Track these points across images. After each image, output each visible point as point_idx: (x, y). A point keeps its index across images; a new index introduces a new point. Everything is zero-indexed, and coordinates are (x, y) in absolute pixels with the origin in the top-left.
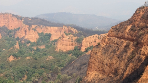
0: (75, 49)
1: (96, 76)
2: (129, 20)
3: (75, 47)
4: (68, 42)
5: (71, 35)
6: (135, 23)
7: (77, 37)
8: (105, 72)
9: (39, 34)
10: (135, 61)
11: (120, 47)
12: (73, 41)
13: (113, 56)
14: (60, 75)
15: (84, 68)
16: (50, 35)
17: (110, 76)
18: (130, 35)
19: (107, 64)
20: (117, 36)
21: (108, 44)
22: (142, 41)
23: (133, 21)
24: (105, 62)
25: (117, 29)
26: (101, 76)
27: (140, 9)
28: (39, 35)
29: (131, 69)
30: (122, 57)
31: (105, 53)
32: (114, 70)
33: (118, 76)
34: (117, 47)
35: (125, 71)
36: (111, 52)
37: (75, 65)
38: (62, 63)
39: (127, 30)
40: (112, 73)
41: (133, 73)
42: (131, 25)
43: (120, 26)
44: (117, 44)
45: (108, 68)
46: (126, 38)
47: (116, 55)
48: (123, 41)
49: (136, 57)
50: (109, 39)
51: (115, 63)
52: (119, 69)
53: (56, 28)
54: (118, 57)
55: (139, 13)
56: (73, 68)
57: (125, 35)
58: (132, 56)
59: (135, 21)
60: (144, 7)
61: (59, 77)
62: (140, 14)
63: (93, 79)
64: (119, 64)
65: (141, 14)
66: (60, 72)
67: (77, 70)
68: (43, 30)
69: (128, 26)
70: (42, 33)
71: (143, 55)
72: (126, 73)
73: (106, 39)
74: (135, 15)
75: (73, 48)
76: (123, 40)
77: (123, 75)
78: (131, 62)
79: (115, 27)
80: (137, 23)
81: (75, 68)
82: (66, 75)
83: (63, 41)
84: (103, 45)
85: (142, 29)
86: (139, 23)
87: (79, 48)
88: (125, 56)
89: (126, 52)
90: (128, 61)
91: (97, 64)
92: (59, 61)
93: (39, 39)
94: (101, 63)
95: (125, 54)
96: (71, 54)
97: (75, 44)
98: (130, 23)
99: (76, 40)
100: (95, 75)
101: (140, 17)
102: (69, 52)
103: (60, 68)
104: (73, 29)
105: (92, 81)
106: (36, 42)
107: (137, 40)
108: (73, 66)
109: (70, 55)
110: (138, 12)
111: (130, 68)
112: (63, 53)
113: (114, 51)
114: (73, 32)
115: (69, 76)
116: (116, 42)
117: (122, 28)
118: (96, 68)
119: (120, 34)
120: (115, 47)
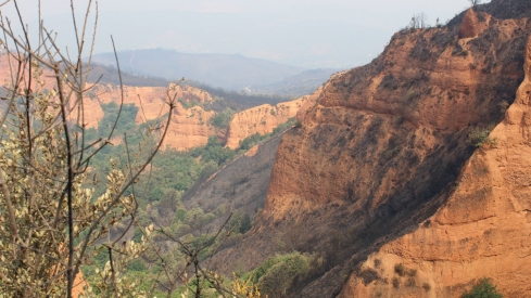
0: (209, 145)
1: (296, 206)
2: (375, 62)
3: (210, 139)
4: (190, 126)
5: (198, 108)
6: (392, 69)
7: (212, 112)
8: (319, 195)
9: (104, 107)
10: (400, 163)
11: (356, 132)
12: (203, 124)
13: (339, 153)
14: (183, 212)
15: (242, 191)
16: (133, 110)
17: (333, 205)
18: (380, 99)
19: (323, 175)
20: (345, 102)
21: (322, 125)
22: (417, 113)
23: (386, 64)
24: (319, 169)
25: (345, 86)
26: (307, 205)
27: (402, 34)
28: (104, 110)
29: (392, 184)
30: (364, 155)
31: (316, 147)
32: (344, 189)
33: (358, 203)
34: (348, 130)
35: (377, 188)
36: (332, 145)
37: (219, 184)
38: (179, 181)
39: (373, 88)
40: (337, 196)
41: (397, 193)
42: (382, 76)
43: (352, 79)
44: (346, 122)
45: (327, 183)
46: (371, 107)
47: (347, 152)
48: (362, 116)
49: (402, 153)
50: (326, 112)
51: (344, 170)
52: (358, 186)
53: (148, 90)
54: (353, 157)
55: (403, 44)
56: (213, 192)
57: (366, 99)
58: (391, 151)
59: (392, 65)
60: (413, 30)
61: (181, 216)
62: (405, 47)
63: (288, 213)
64: (359, 173)
65: (409, 45)
66: (179, 202)
67: (225, 197)
68: (113, 95)
69: (374, 77)
70: (112, 105)
71: (419, 147)
72: (381, 193)
73: (318, 111)
74: (392, 50)
75: (205, 140)
76: (361, 113)
77: (371, 197)
78: (390, 165)
79: (339, 81)
80: (397, 68)
81: (219, 193)
82: (200, 210)
83: (177, 122)
84: (311, 126)
85: (412, 83)
86: (404, 69)
87: (219, 141)
88: (373, 151)
89: (374, 141)
90: (381, 164)
91: (296, 175)
92: (171, 176)
93: (104, 119)
94: (308, 171)
95: (370, 148)
96: (200, 157)
97: (211, 132)
98: (379, 71)
99: (211, 119)
100: (293, 203)
101: (404, 54)
102: (194, 153)
103: (179, 194)
104: (197, 92)
105: (284, 219)
106: (96, 128)
107: (400, 111)
108: (215, 188)
109: (198, 160)
110: (397, 41)
111: (388, 182)
112: (178, 154)
113: (342, 141)
114: (199, 100)
115: (205, 212)
116: (343, 118)
117: (359, 82)
118: (295, 186)
119: (354, 99)
120: (341, 131)
